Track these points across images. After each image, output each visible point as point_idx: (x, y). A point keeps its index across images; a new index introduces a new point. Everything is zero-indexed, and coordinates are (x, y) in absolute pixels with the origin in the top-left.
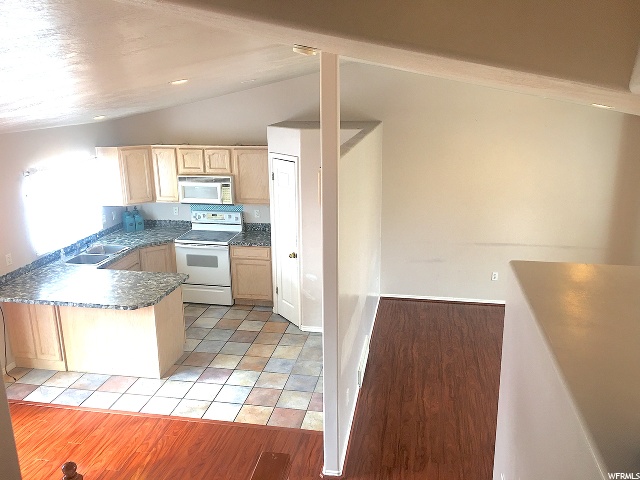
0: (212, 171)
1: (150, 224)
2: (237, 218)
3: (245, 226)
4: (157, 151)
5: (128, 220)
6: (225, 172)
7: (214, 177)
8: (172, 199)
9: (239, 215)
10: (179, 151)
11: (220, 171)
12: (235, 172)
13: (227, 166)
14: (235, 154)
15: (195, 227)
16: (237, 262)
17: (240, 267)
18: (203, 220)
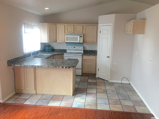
0: (76, 32)
1: (53, 50)
2: (82, 48)
3: (84, 51)
4: (59, 26)
5: (47, 48)
6: (81, 32)
7: (77, 34)
8: (62, 41)
9: (83, 47)
10: (66, 26)
11: (79, 32)
12: (84, 32)
13: (82, 30)
14: (84, 27)
15: (68, 51)
16: (85, 61)
17: (85, 62)
18: (71, 49)
